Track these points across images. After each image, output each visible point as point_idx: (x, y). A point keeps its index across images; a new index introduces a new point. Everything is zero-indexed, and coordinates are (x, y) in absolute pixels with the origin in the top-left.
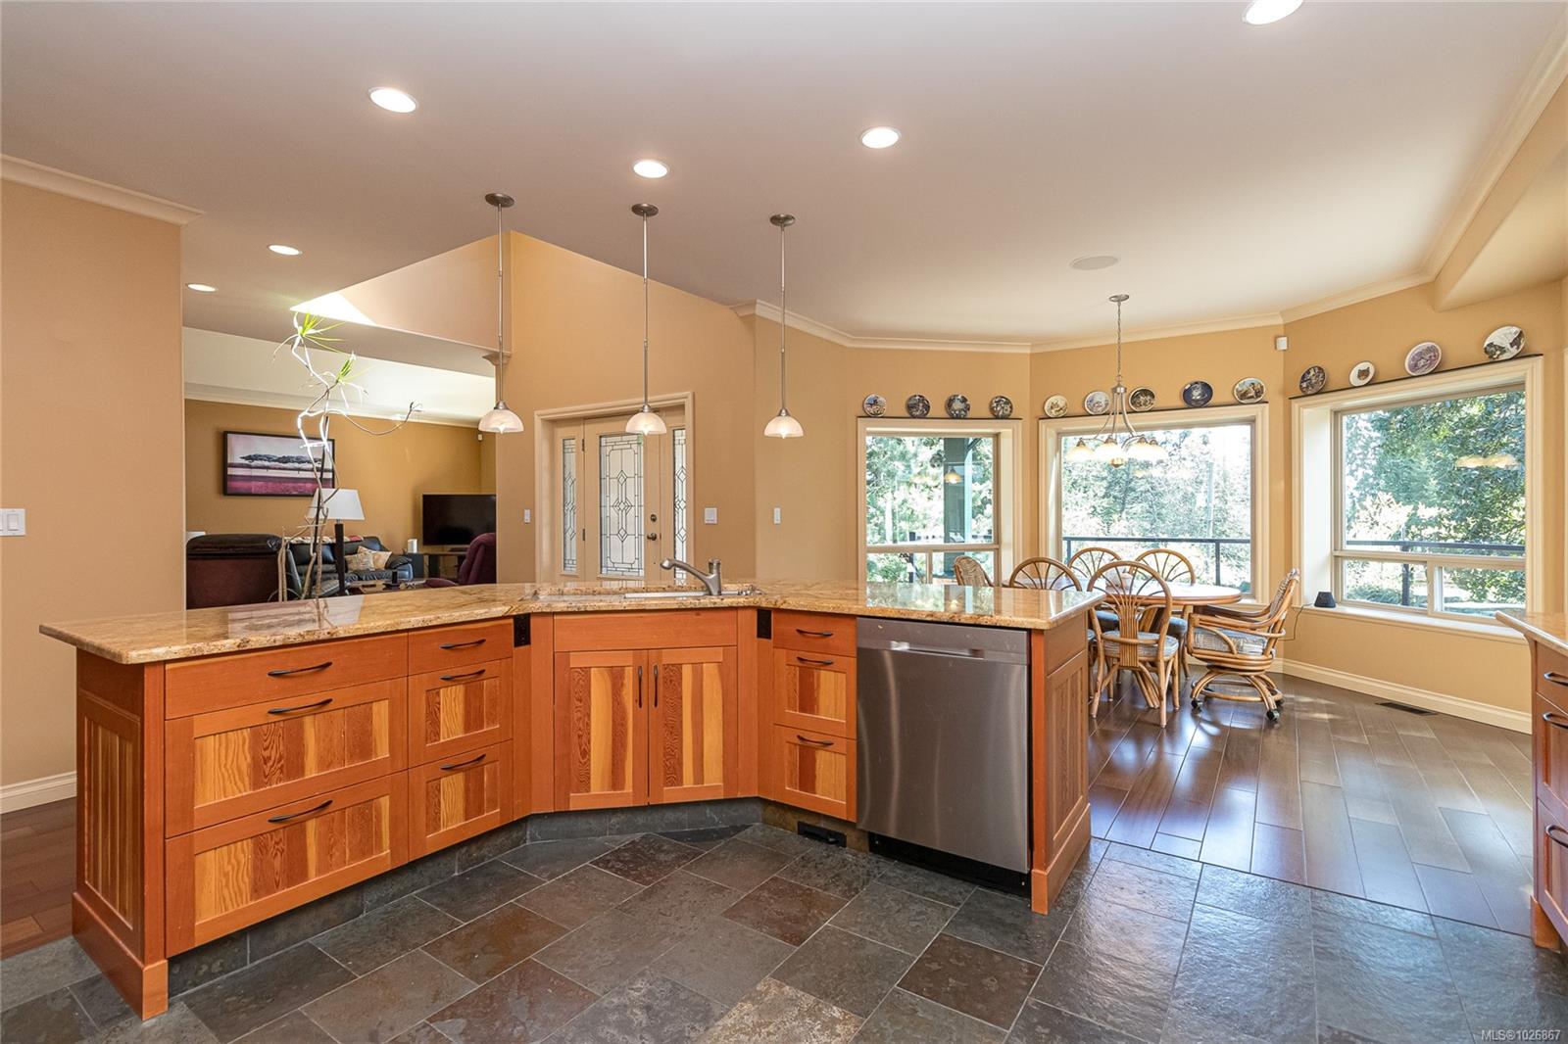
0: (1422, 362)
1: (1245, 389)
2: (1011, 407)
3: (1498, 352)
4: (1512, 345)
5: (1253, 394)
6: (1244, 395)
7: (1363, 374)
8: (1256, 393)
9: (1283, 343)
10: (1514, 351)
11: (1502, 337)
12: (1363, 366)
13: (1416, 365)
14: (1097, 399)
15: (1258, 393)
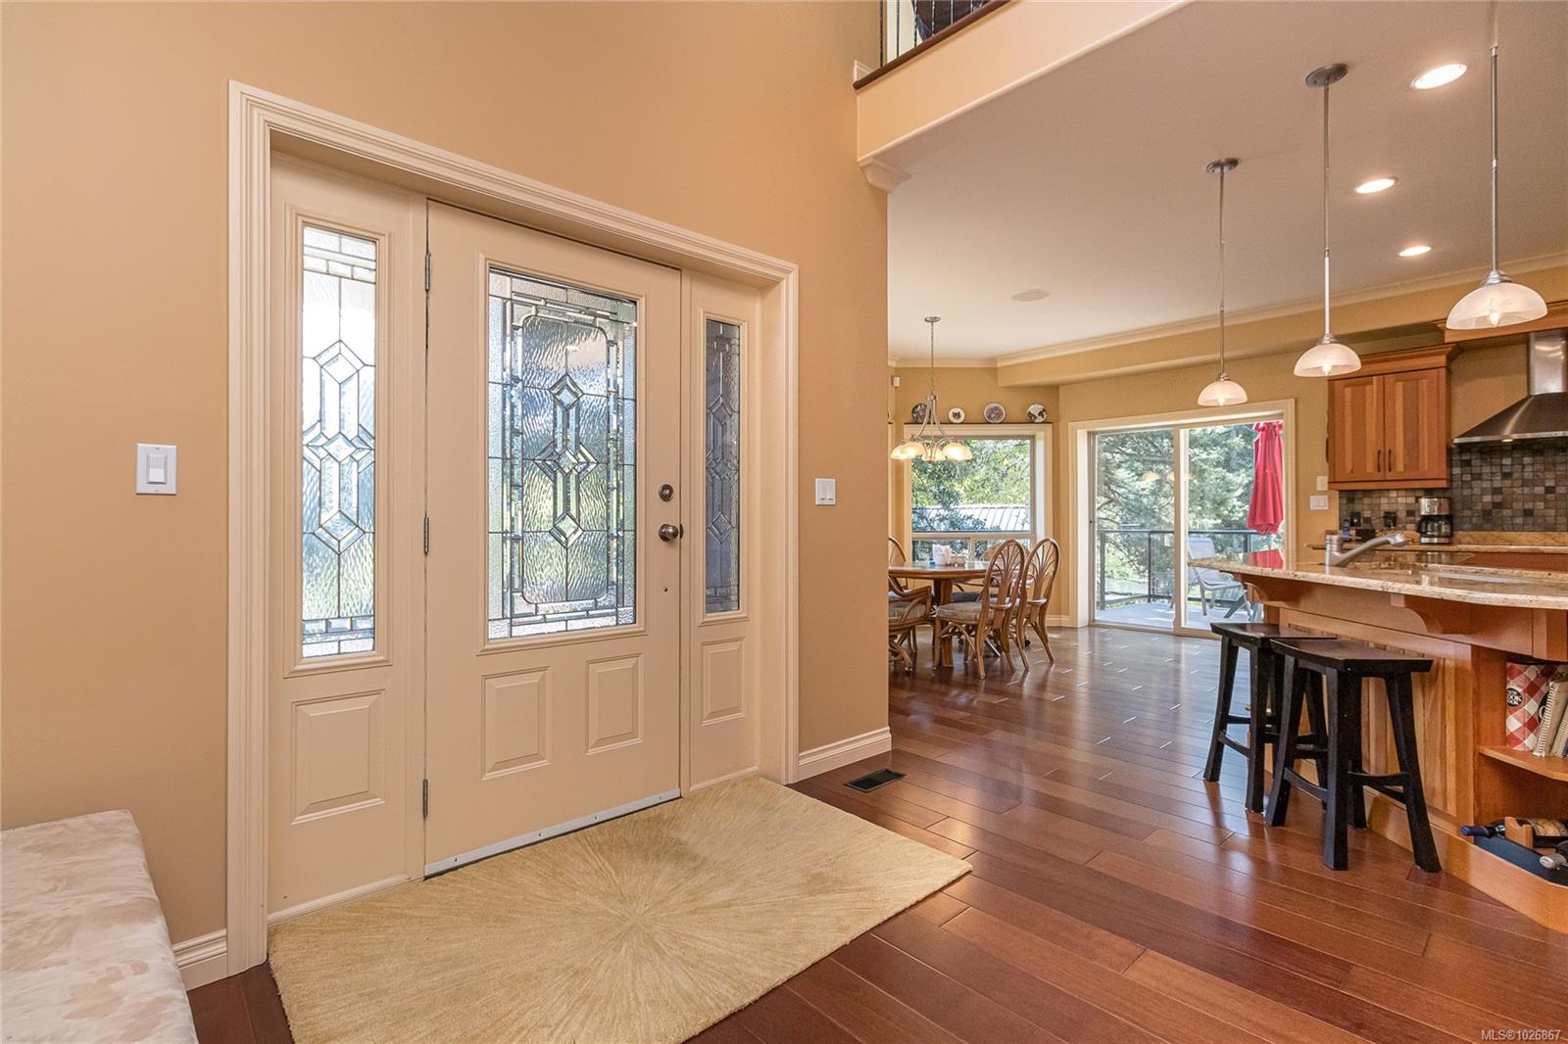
0: (993, 415)
9: (897, 381)
11: (1035, 409)
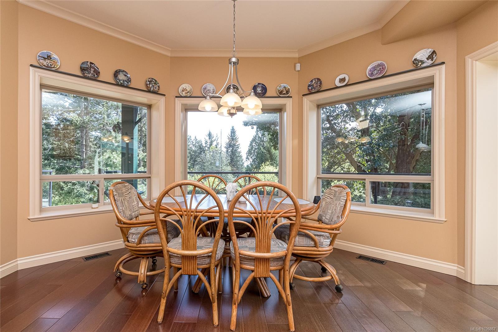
0: (376, 72)
1: (282, 89)
2: (159, 86)
3: (420, 63)
4: (428, 59)
5: (285, 92)
6: (281, 92)
7: (342, 80)
8: (287, 92)
9: (298, 67)
10: (430, 62)
11: (422, 55)
12: (342, 76)
13: (372, 74)
14: (208, 88)
15: (288, 92)
